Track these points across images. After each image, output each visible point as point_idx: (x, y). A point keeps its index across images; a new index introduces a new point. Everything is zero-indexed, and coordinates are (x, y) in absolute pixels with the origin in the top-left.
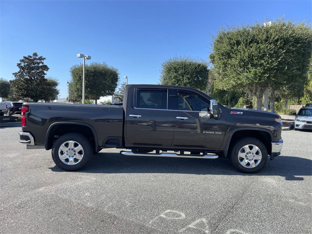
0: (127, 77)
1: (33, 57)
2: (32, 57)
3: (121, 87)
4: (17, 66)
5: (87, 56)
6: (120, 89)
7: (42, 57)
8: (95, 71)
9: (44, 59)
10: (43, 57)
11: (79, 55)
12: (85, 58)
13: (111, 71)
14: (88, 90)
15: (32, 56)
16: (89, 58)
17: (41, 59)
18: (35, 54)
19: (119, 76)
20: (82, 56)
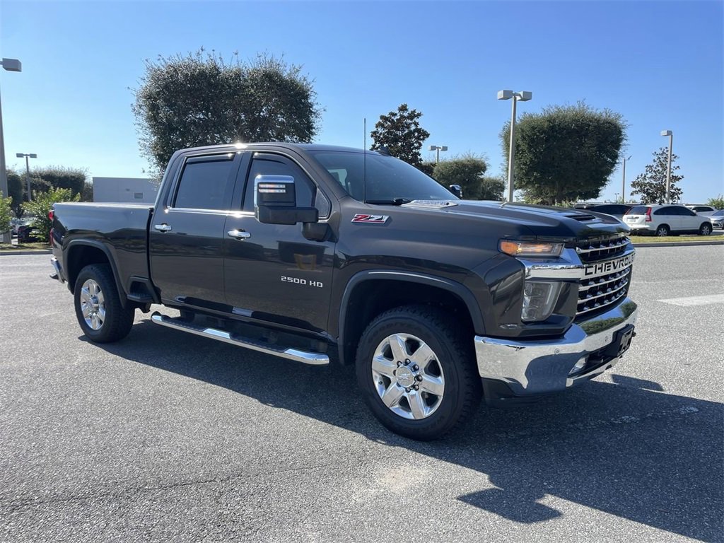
0: (669, 133)
1: (398, 115)
2: (396, 115)
3: (654, 161)
4: (372, 136)
5: (521, 93)
6: (651, 167)
7: (415, 111)
8: (552, 128)
9: (419, 115)
10: (417, 112)
11: (500, 94)
12: (515, 99)
13: (598, 121)
14: (535, 177)
15: (397, 112)
16: (527, 97)
17: (413, 115)
18: (403, 108)
19: (624, 131)
20: (508, 95)
